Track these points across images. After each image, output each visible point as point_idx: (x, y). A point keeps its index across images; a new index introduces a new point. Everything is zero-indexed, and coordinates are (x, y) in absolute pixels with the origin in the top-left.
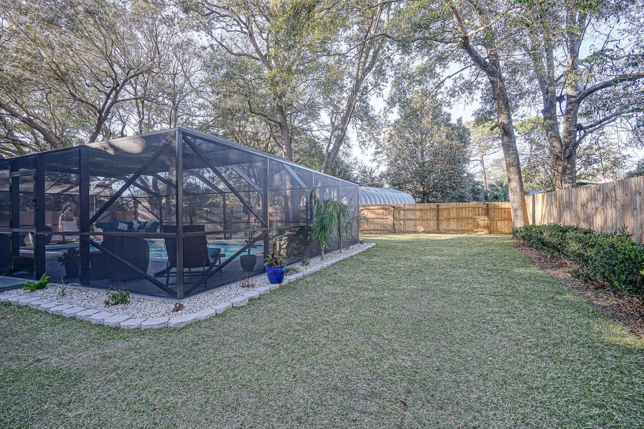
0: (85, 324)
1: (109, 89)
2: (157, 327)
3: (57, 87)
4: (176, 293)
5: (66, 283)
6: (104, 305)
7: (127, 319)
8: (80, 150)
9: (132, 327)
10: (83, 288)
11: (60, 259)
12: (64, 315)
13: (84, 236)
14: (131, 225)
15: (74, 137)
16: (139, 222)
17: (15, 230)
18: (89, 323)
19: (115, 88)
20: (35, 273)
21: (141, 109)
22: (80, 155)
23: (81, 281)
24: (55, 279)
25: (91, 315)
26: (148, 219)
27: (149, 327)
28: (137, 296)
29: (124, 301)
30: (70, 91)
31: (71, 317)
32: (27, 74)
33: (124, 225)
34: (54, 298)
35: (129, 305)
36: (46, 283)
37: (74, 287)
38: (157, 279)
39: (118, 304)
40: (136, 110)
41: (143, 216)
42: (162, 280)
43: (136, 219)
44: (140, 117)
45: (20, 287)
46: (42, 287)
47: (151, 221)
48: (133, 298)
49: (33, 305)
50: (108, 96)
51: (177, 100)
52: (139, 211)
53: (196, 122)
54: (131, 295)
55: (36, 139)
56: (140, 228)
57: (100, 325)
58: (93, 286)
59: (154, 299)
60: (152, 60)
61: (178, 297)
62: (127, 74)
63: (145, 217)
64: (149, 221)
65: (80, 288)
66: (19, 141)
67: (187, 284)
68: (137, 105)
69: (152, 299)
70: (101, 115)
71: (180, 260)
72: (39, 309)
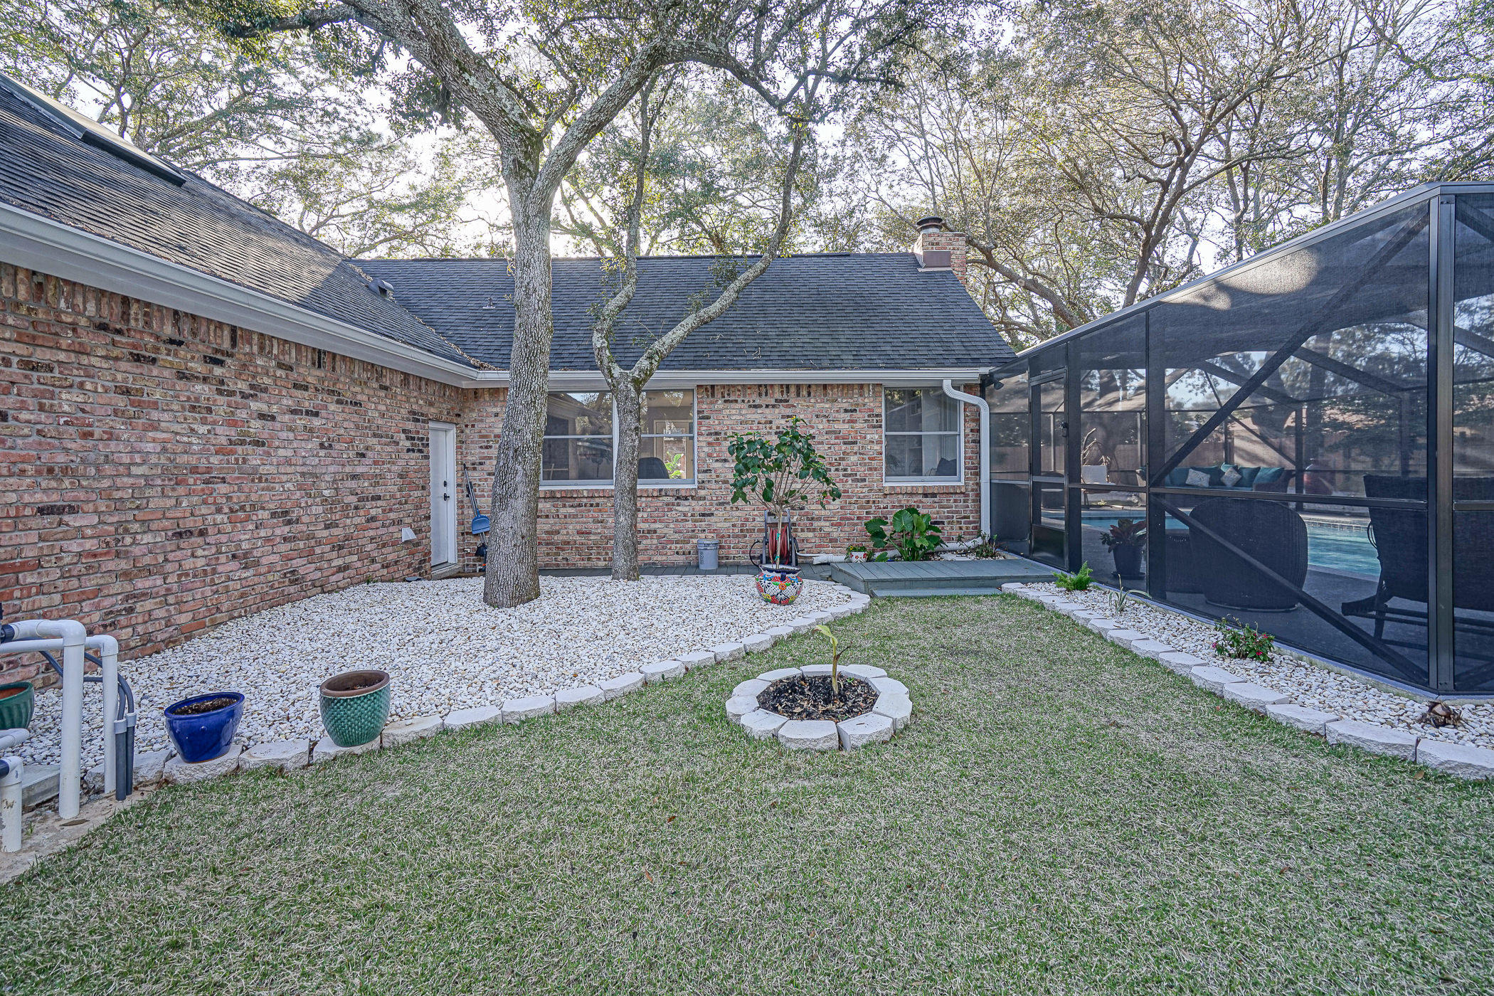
0: (1183, 683)
1: (1168, 170)
2: (1379, 750)
3: (1072, 205)
4: (1427, 675)
5: (1126, 589)
6: (1214, 652)
7: (1281, 702)
8: (1148, 315)
9: (1300, 726)
10: (1155, 605)
11: (1106, 540)
12: (1135, 651)
13: (1157, 495)
14: (1216, 475)
15: (1094, 295)
16: (1237, 469)
17: (1037, 479)
18: (1186, 680)
19: (1180, 163)
20: (1067, 559)
21: (1240, 190)
22: (1147, 326)
23: (1150, 588)
24: (1100, 577)
25: (1190, 667)
26: (1263, 461)
27: (1354, 743)
28: (1289, 653)
29: (1259, 654)
30: (1094, 204)
31: (1147, 659)
32: (1030, 201)
33: (1201, 474)
34: (1108, 613)
35: (1274, 669)
36: (1088, 581)
37: (1139, 599)
38: (1351, 618)
39: (1245, 657)
40: (1226, 195)
41: (1248, 453)
42: (1366, 624)
43: (1229, 460)
44: (1237, 208)
45: (1049, 579)
46: (1081, 586)
47: (1271, 465)
48: (1283, 654)
49: (1078, 618)
50: (1165, 185)
51: (1349, 123)
52: (1237, 442)
53: (1415, 165)
54: (1275, 645)
55: (1035, 315)
56: (1238, 484)
57: (1213, 695)
58: (1174, 605)
59: (1343, 671)
60: (1276, 45)
61: (1433, 684)
62: (1210, 117)
63: (1253, 457)
64: (1263, 466)
65: (1149, 602)
66: (1015, 324)
67: (1465, 655)
68: (1231, 183)
69: (1336, 669)
70: (1148, 233)
71: (1440, 580)
72: (1089, 627)
